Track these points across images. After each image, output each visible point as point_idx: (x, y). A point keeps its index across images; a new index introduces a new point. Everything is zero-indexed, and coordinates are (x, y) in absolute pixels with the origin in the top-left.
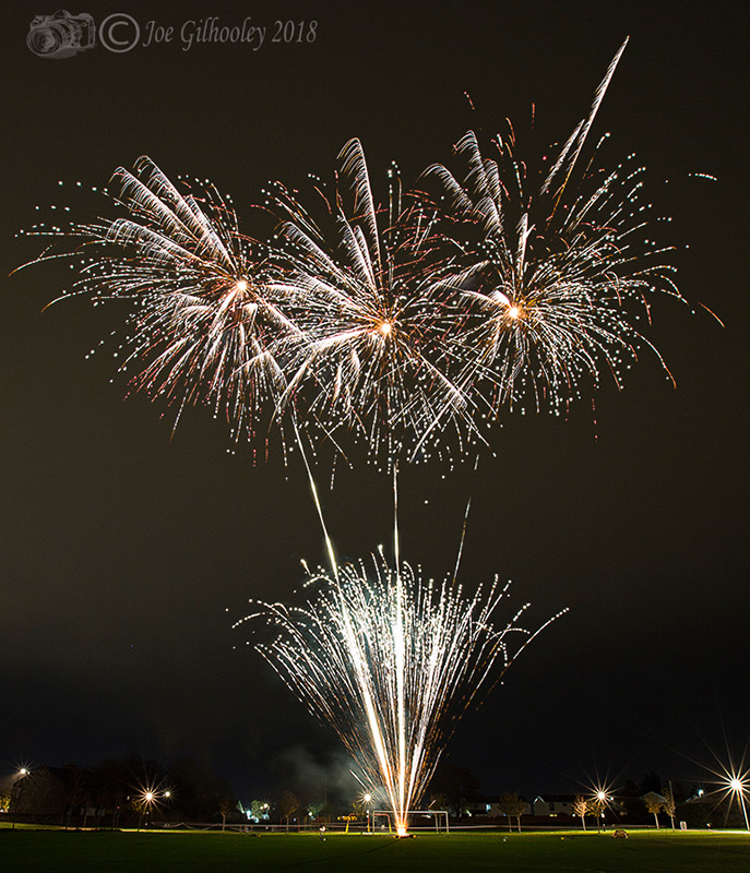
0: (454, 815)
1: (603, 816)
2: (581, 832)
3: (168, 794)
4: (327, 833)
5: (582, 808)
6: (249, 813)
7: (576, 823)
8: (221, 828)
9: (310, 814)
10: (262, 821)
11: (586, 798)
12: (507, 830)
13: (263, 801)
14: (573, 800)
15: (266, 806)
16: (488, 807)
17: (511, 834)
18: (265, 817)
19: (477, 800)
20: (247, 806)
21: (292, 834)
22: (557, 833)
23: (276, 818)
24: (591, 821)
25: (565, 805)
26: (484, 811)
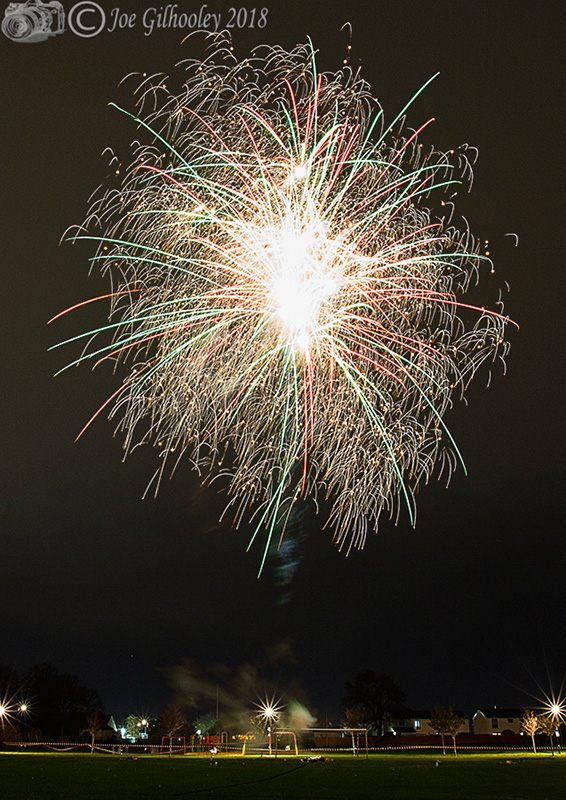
0: (375, 734)
1: (558, 734)
2: (530, 754)
3: (24, 708)
4: (219, 756)
5: (532, 725)
6: (123, 731)
7: (524, 742)
8: (89, 750)
9: (199, 732)
10: (139, 741)
11: (537, 713)
12: (440, 752)
13: (140, 717)
14: (520, 714)
15: (144, 722)
16: (416, 724)
17: (445, 757)
18: (144, 735)
19: (403, 716)
20: (121, 723)
21: (176, 756)
22: (501, 755)
23: (156, 736)
24: (543, 740)
25: (511, 721)
26: (412, 729)
